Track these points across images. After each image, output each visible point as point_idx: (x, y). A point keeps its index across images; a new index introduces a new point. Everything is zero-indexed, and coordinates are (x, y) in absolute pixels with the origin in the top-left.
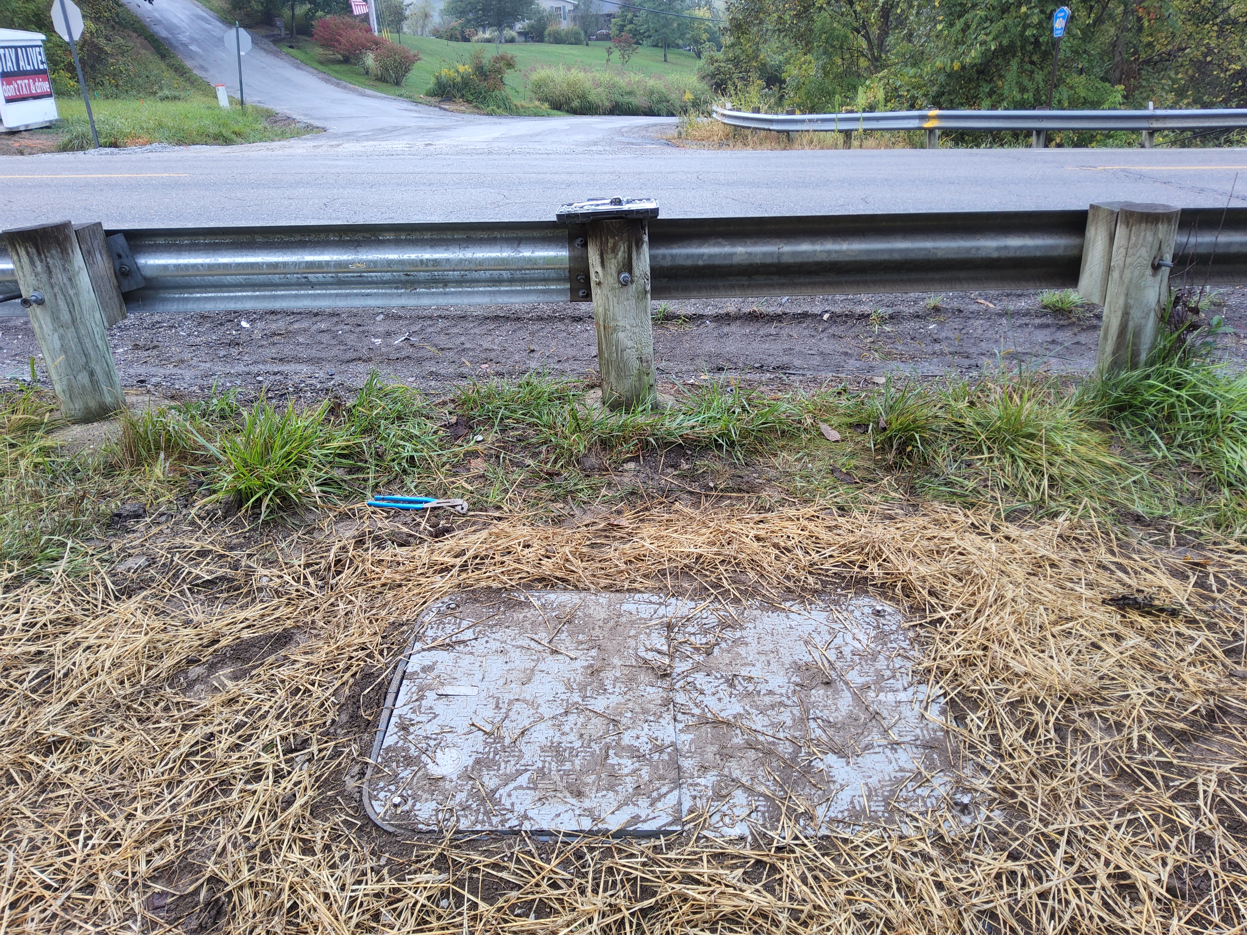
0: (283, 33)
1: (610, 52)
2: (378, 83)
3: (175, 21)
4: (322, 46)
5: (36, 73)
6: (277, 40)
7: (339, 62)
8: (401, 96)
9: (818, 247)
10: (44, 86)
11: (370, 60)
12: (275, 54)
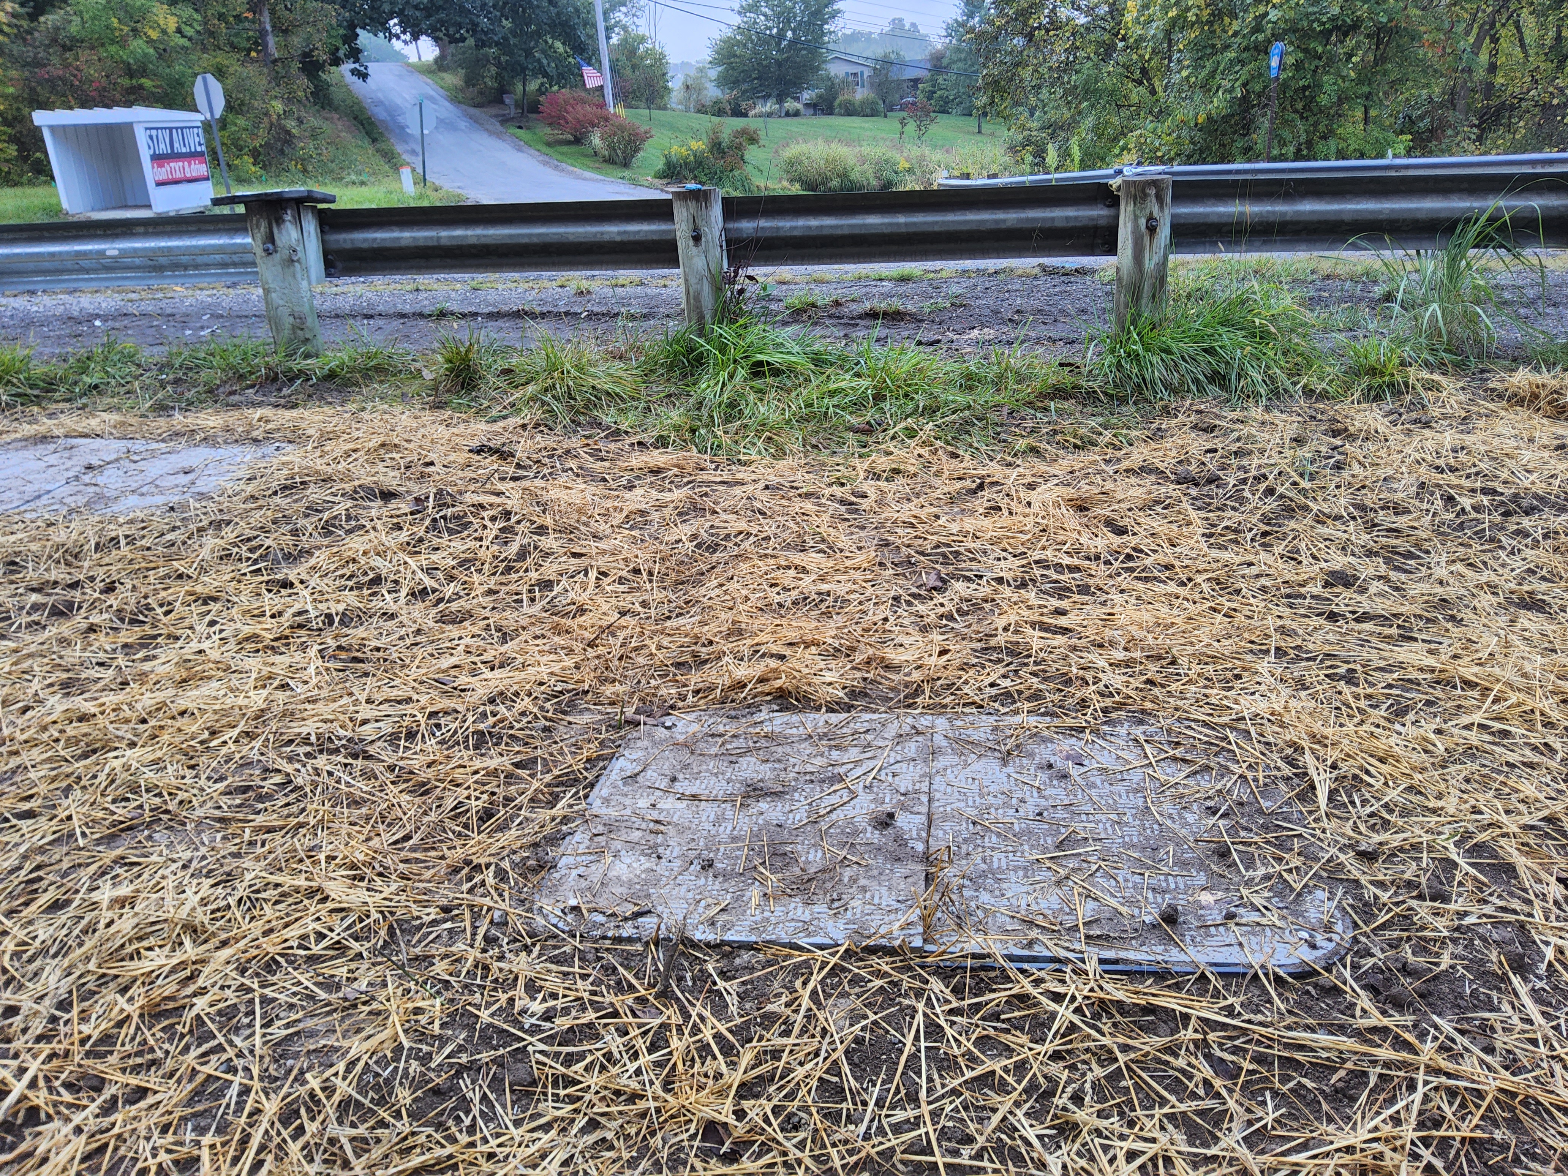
0: (513, 111)
1: (903, 123)
2: (604, 165)
3: (399, 101)
4: (550, 124)
5: (193, 155)
6: (505, 121)
7: (568, 143)
8: (622, 178)
9: (469, 232)
10: (200, 169)
11: (596, 140)
12: (498, 135)
